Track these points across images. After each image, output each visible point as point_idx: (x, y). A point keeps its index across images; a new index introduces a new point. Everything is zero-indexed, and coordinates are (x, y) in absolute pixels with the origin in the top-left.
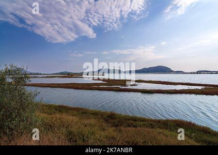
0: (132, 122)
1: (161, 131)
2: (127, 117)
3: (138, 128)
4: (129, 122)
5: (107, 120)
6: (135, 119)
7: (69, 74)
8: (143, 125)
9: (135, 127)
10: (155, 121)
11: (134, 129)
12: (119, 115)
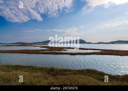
0: (64, 72)
1: (80, 76)
2: (61, 70)
3: (67, 76)
4: (62, 72)
5: (49, 73)
6: (65, 71)
7: (23, 44)
8: (71, 73)
9: (66, 75)
10: (77, 71)
11: (65, 76)
12: (56, 69)
